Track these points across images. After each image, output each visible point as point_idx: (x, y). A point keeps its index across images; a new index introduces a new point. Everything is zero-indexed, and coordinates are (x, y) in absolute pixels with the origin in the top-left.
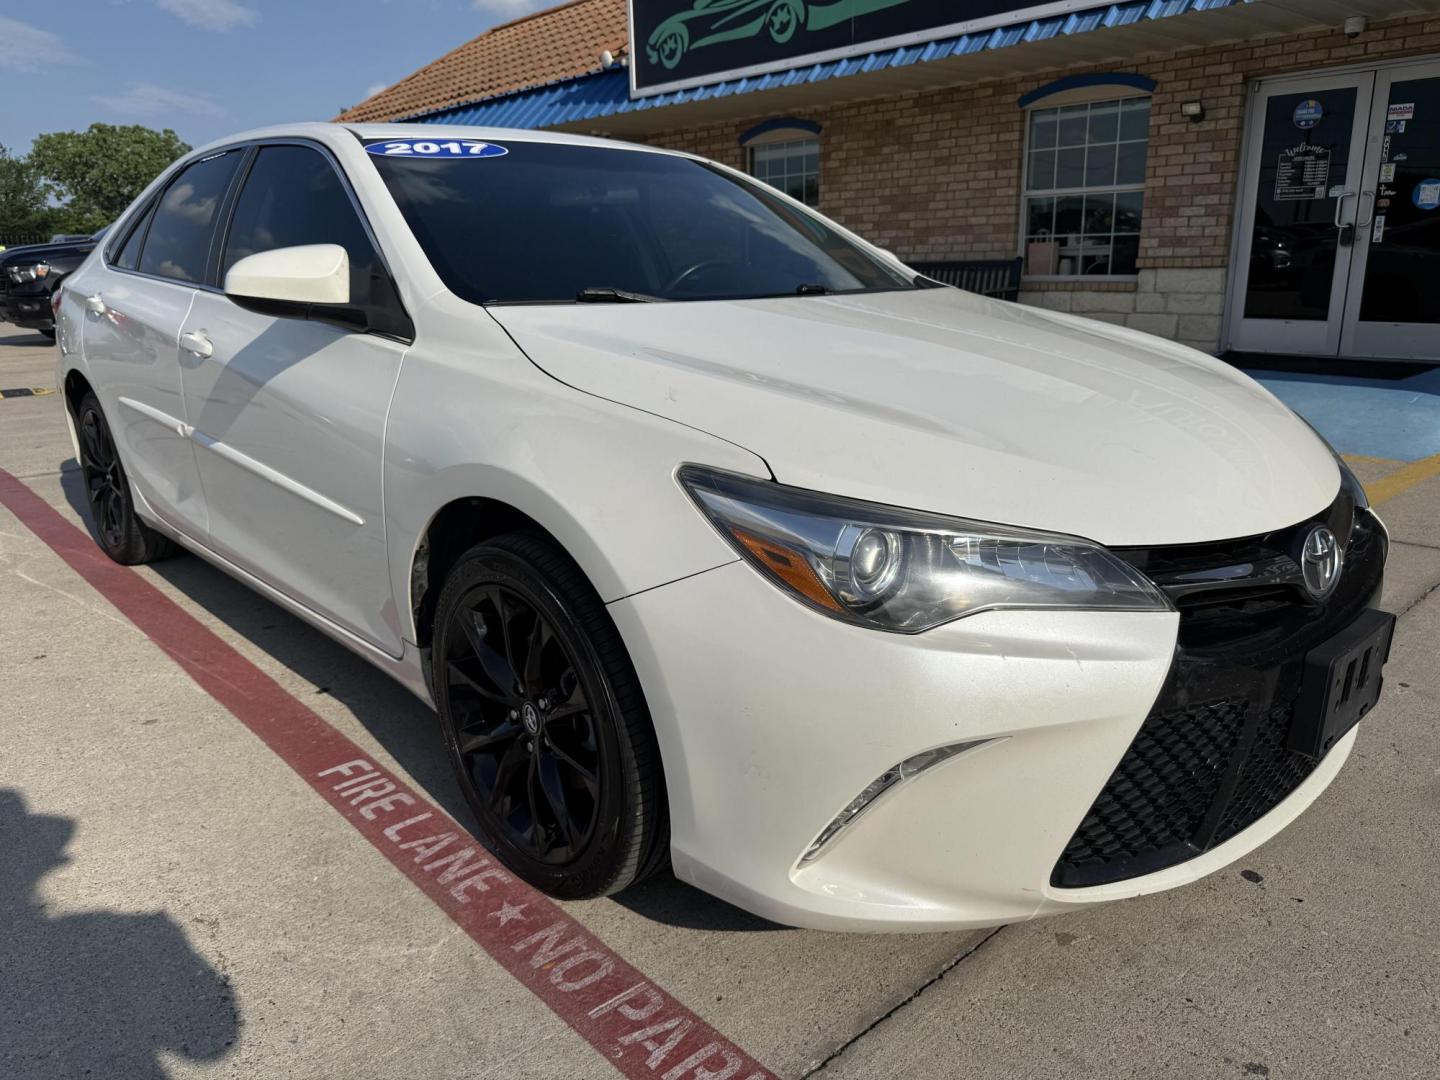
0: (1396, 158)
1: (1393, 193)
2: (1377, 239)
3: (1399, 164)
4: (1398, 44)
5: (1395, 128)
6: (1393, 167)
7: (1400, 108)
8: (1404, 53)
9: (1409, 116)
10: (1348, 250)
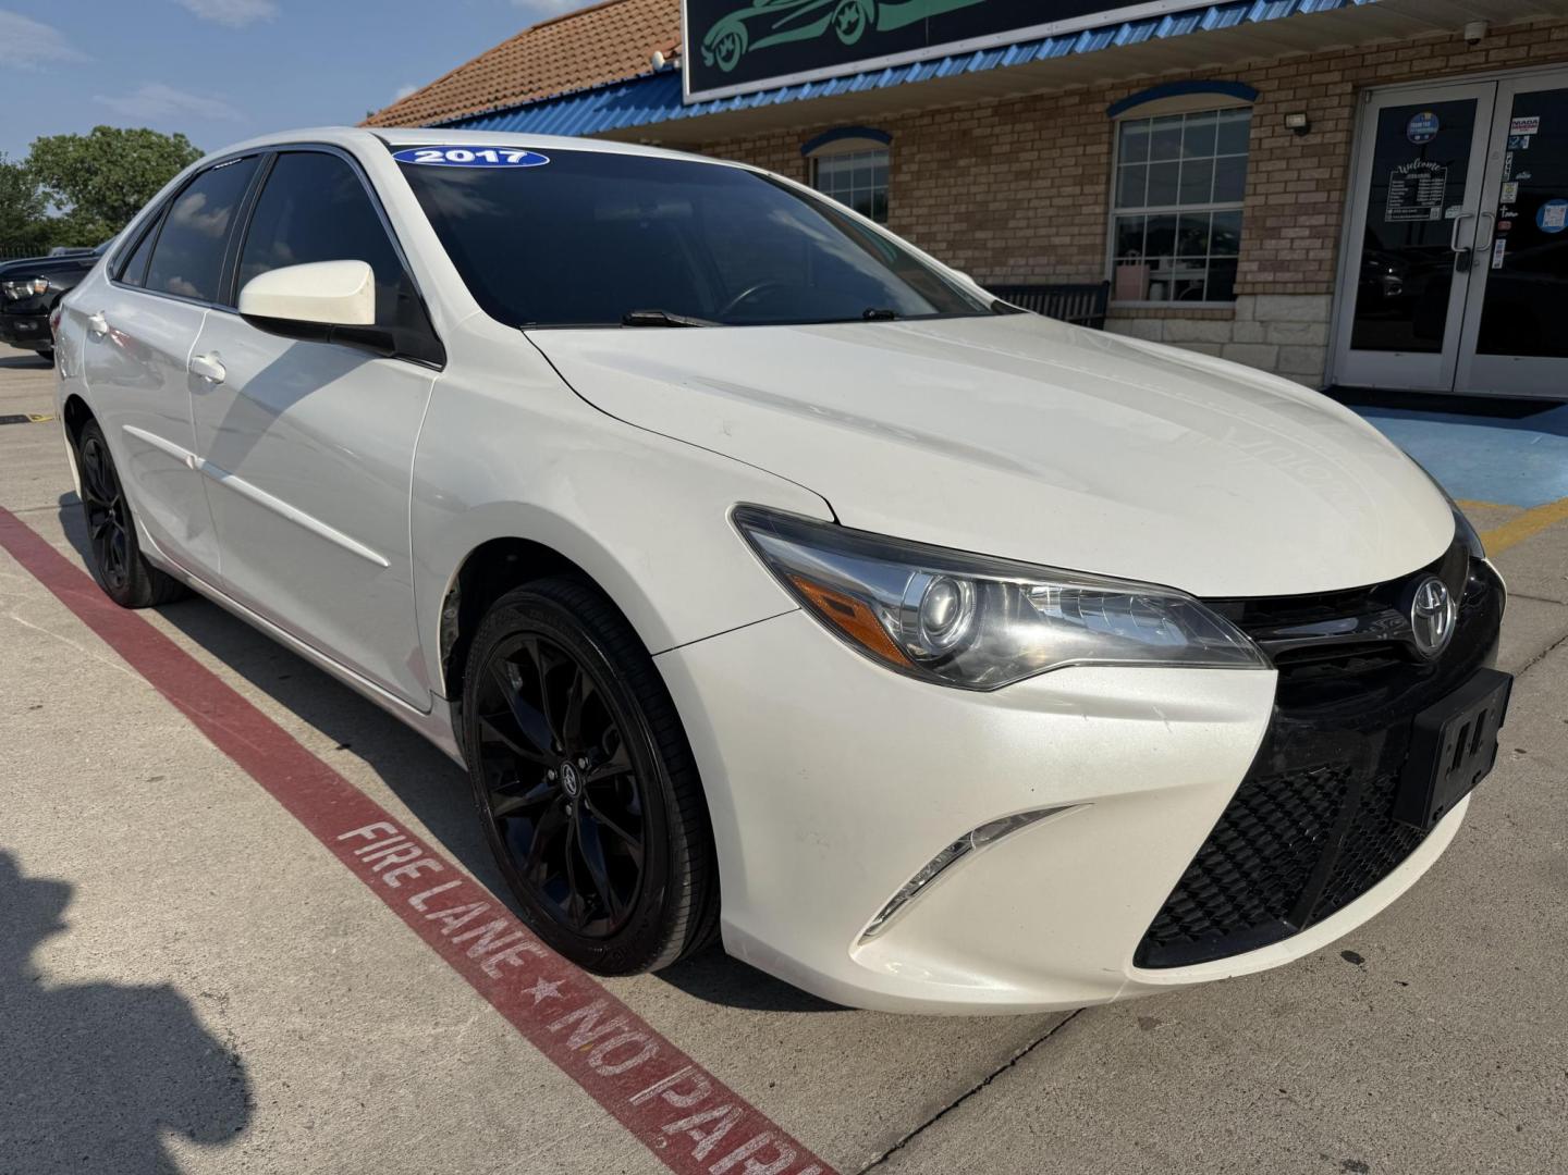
0: (1519, 176)
1: (1514, 215)
2: (1497, 265)
3: (1522, 184)
4: (1522, 52)
5: (1519, 143)
6: (1515, 186)
7: (1524, 122)
9: (1534, 131)
10: (1465, 277)
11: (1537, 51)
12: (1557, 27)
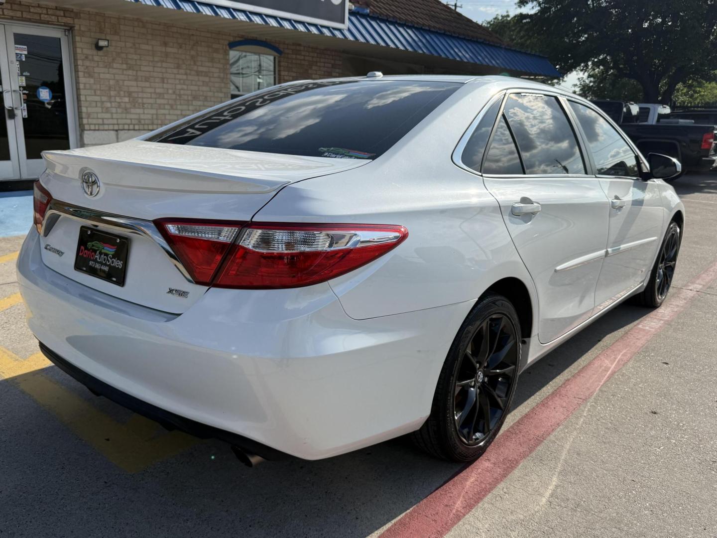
0: (24, 74)
1: (27, 92)
2: (25, 116)
3: (26, 77)
4: (19, 14)
5: (20, 57)
6: (24, 78)
7: (20, 48)
8: (22, 19)
9: (26, 53)
10: (13, 121)
11: (25, 15)
12: (32, 6)
